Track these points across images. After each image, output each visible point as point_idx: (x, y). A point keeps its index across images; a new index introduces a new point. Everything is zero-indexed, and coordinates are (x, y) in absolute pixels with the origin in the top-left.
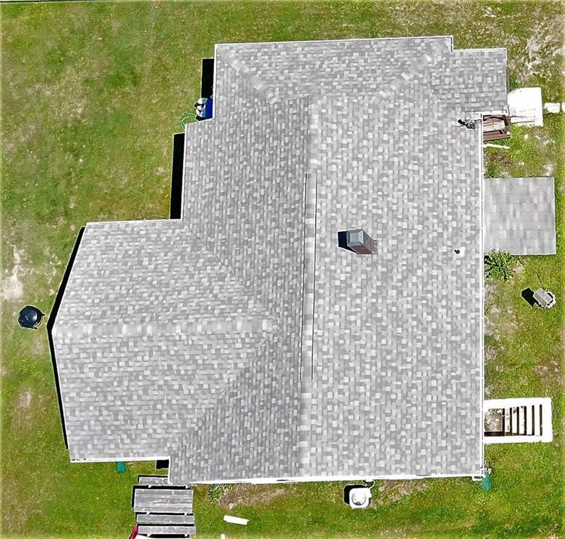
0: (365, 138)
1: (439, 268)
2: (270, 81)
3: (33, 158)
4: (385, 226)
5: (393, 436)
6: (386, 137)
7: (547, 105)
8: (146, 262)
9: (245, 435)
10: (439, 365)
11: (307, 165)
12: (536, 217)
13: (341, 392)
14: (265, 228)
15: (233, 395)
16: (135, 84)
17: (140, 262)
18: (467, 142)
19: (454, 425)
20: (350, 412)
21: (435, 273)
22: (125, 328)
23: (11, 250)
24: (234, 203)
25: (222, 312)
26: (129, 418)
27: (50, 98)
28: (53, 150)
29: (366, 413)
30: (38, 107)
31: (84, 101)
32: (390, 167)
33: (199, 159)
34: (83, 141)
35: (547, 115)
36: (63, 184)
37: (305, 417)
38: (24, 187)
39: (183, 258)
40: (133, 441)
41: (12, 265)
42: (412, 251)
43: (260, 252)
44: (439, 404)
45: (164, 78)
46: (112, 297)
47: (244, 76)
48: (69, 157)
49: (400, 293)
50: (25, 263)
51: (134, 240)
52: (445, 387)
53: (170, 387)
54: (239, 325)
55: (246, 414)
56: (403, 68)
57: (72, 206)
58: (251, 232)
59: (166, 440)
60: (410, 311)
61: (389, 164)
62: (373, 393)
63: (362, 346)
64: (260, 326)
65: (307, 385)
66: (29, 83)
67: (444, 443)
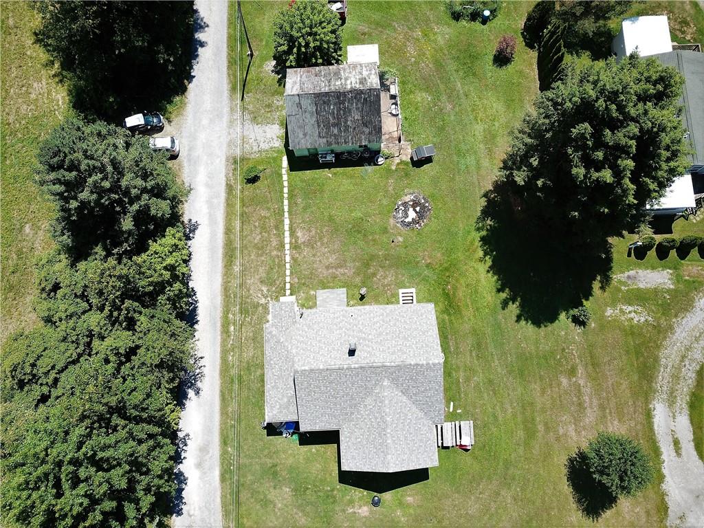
0: (310, 350)
1: (359, 322)
2: (283, 396)
3: (308, 509)
4: (345, 341)
5: (424, 333)
6: (309, 343)
7: (287, 294)
8: (359, 440)
9: (427, 390)
10: (396, 319)
11: (323, 370)
12: (332, 296)
13: (410, 351)
14: (346, 388)
15: (411, 397)
16: (276, 465)
17: (359, 442)
18: (308, 315)
19: (417, 313)
20: (417, 348)
21: (361, 323)
22: (389, 441)
23: (348, 514)
24: (335, 404)
25: (380, 402)
26: (421, 441)
27: (282, 504)
28: (305, 500)
29: (416, 342)
30: (286, 509)
31: (284, 488)
32: (321, 340)
33: (316, 423)
34: (301, 487)
35: (291, 294)
36: (319, 494)
37: (421, 363)
38: (321, 511)
39: (357, 424)
40: (430, 439)
41: (355, 513)
42: (353, 331)
43: (356, 389)
44: (410, 319)
45: (274, 453)
46: (375, 451)
47: (280, 407)
48: (308, 492)
49: (370, 334)
50: (353, 507)
51: (349, 447)
52: (404, 317)
53: (410, 423)
54: (386, 394)
55: (419, 390)
56: (278, 342)
57: (329, 488)
58: (347, 394)
59: (429, 426)
60: (376, 330)
61: (320, 341)
62: (408, 341)
63: (391, 345)
64: (385, 386)
65: (408, 363)
66: (275, 514)
67: (424, 317)
